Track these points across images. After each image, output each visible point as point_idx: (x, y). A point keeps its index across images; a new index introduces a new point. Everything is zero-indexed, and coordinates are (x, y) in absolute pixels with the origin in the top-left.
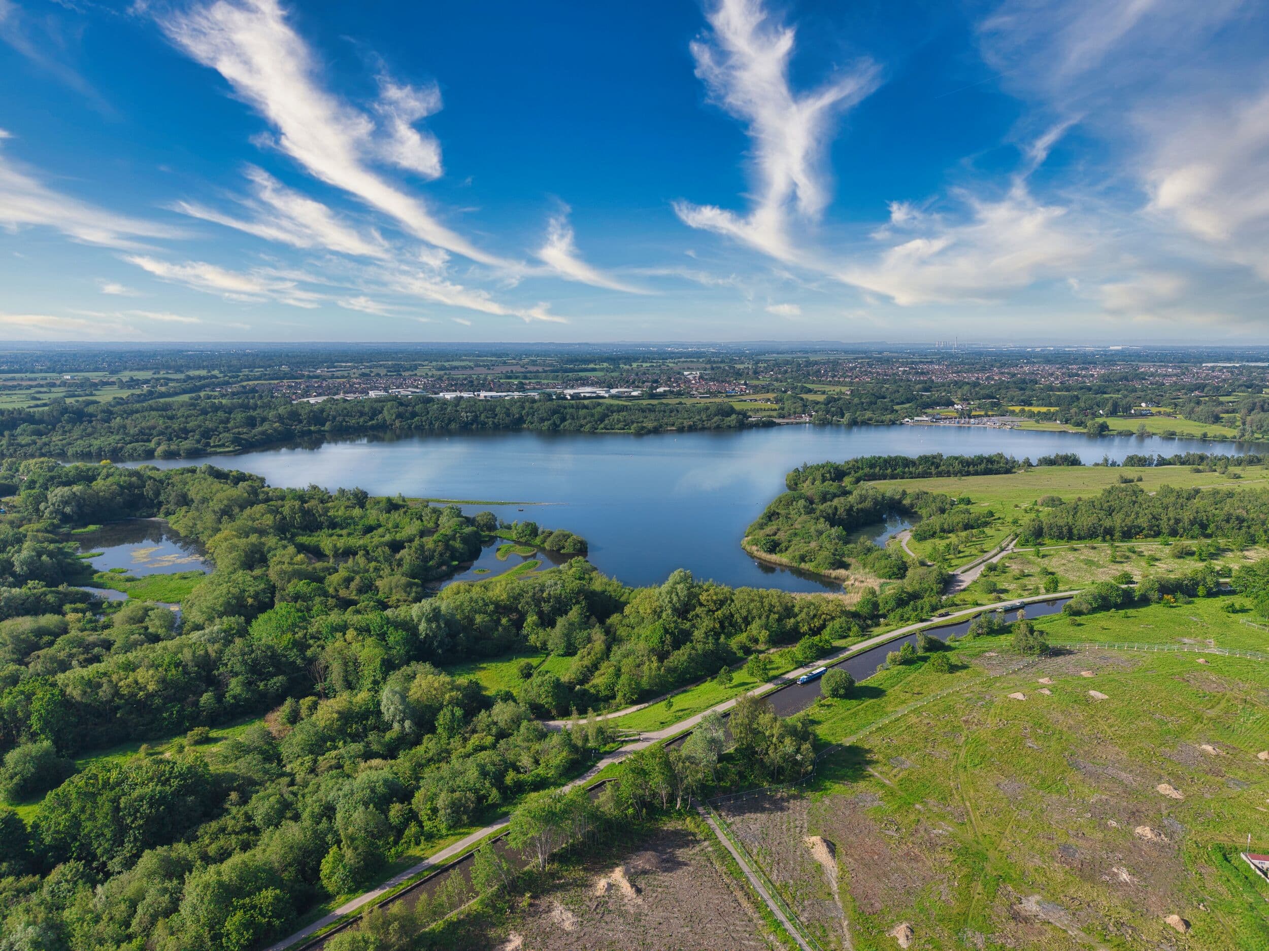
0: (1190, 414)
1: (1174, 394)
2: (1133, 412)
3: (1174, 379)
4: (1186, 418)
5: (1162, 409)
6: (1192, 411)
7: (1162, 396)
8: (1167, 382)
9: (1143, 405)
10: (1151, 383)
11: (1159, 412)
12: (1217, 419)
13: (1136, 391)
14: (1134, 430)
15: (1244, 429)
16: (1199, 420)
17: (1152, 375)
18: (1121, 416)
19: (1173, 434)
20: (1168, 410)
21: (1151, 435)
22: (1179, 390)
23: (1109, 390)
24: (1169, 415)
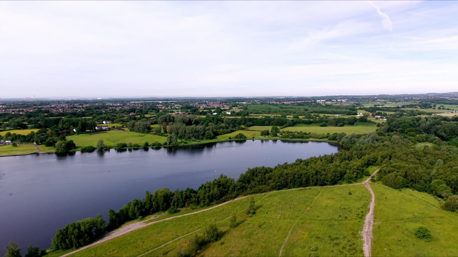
0: (133, 127)
1: (121, 114)
2: (96, 128)
3: (120, 108)
4: (131, 130)
5: (115, 125)
6: (133, 125)
7: (115, 116)
8: (118, 109)
9: (104, 122)
10: (110, 110)
11: (114, 127)
12: (149, 130)
13: (102, 114)
14: (95, 146)
15: (171, 137)
16: (139, 131)
17: (111, 106)
18: (88, 133)
19: (125, 145)
20: (119, 125)
21: (108, 149)
22: (123, 112)
23: (87, 114)
24: (119, 129)
